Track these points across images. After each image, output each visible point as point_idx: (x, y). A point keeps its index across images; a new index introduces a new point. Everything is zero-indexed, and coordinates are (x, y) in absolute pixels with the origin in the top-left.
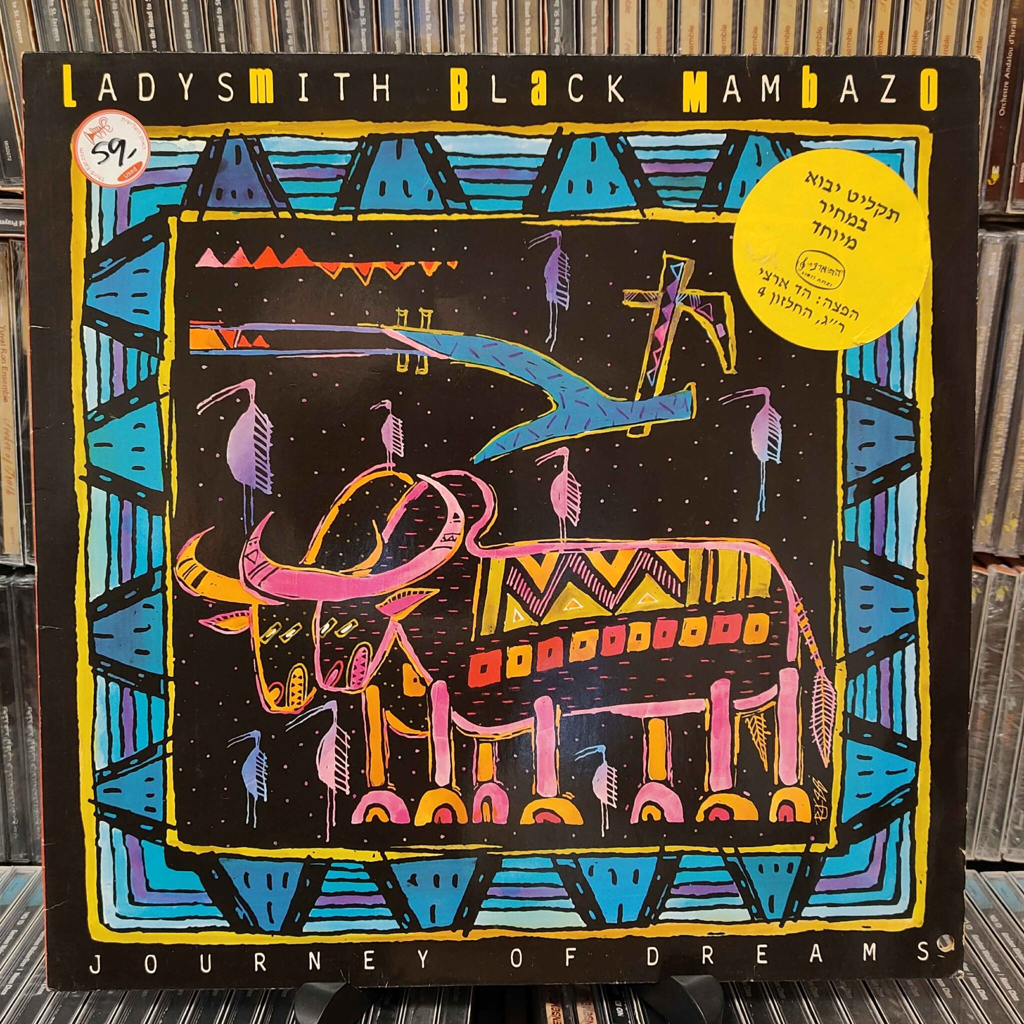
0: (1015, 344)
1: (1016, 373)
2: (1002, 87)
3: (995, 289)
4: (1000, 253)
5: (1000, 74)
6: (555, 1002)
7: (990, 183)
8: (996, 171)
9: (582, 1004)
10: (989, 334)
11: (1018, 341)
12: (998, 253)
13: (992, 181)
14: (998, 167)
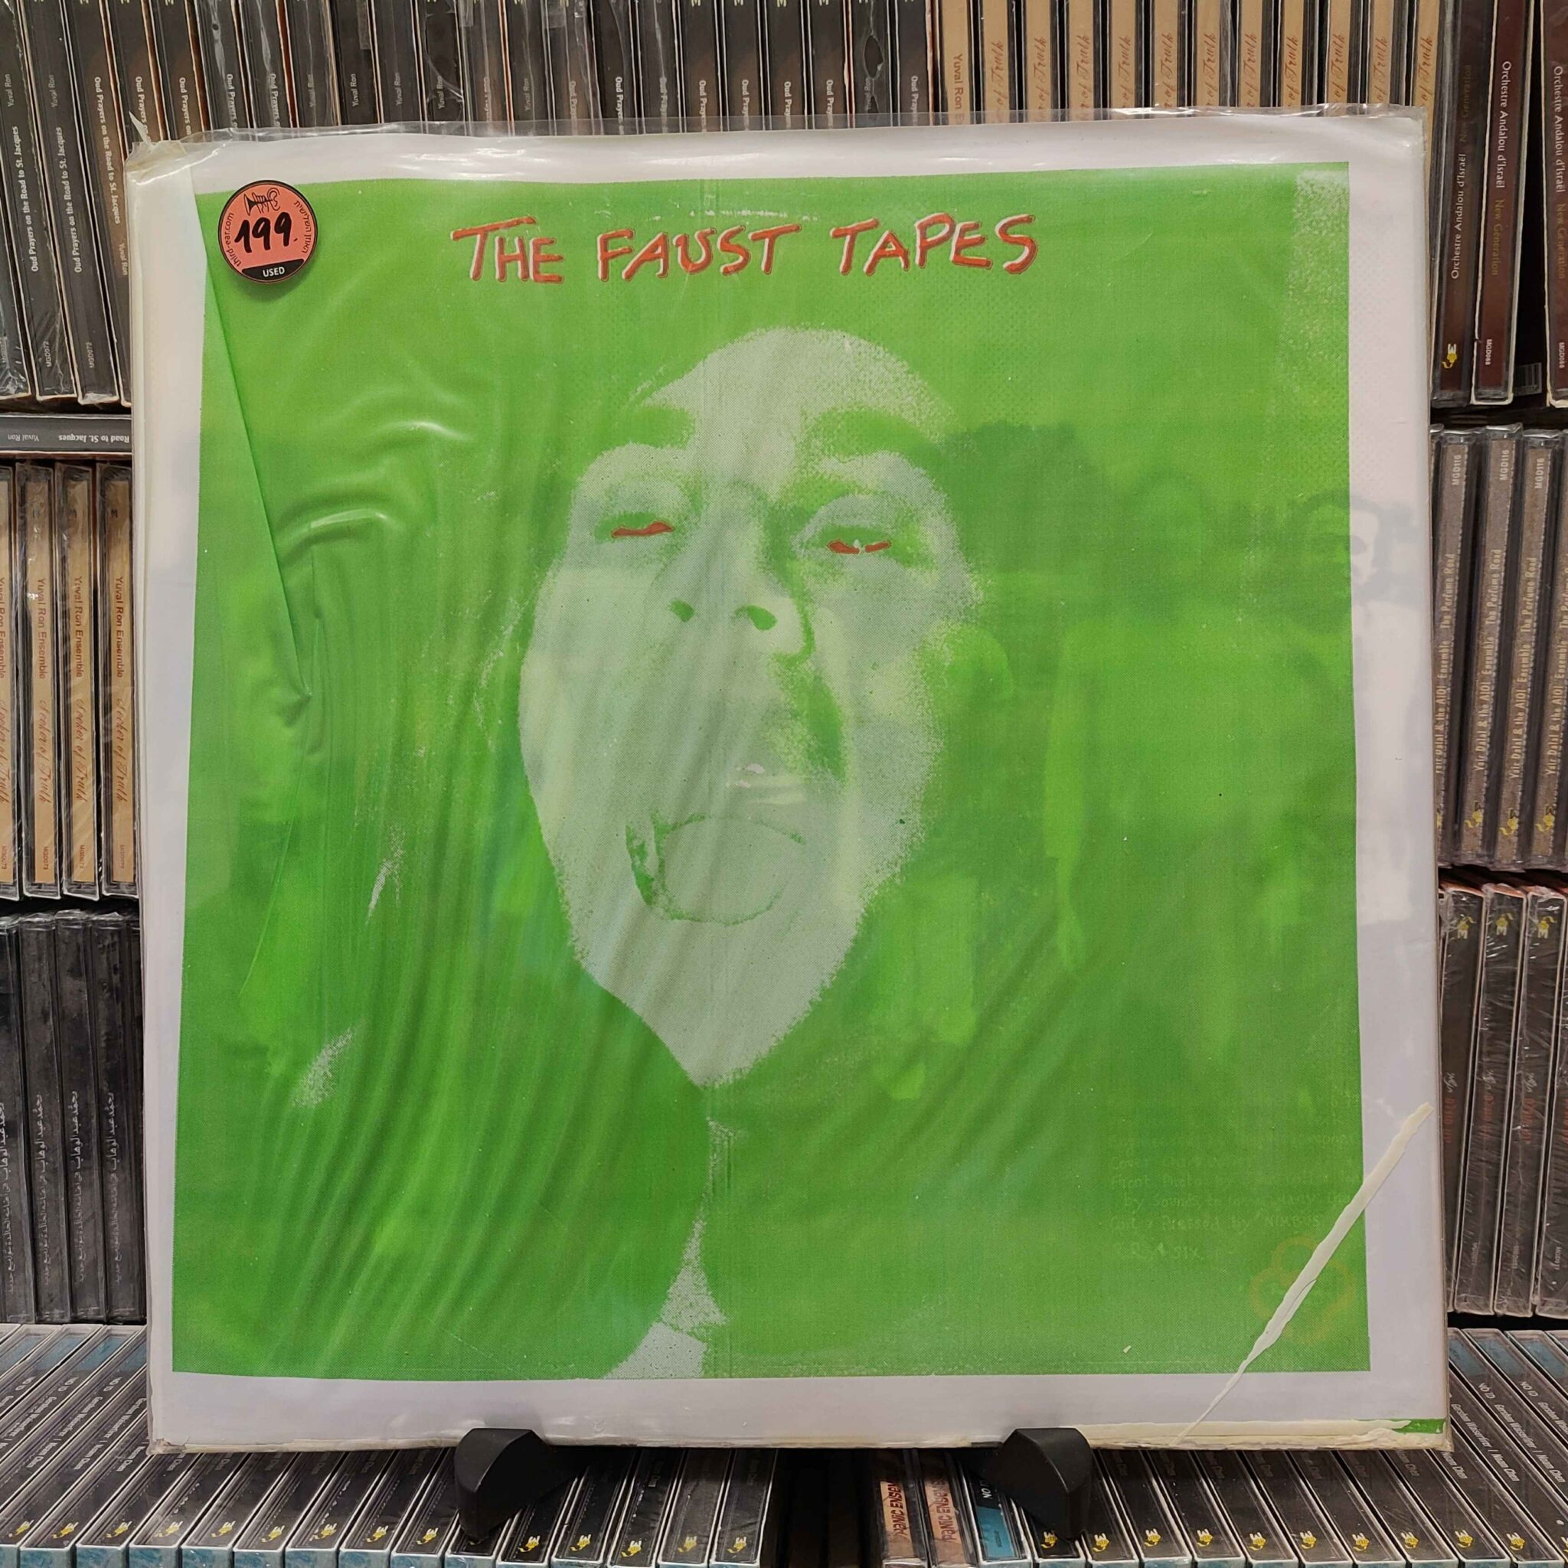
0: (1495, 576)
1: (1499, 614)
2: (1452, 240)
3: (1463, 503)
4: (1466, 456)
5: (1448, 225)
6: (892, 1479)
7: (1446, 367)
8: (1452, 351)
9: (933, 1483)
10: (1458, 565)
11: (1500, 573)
12: (1463, 456)
13: (1449, 364)
14: (1455, 346)
